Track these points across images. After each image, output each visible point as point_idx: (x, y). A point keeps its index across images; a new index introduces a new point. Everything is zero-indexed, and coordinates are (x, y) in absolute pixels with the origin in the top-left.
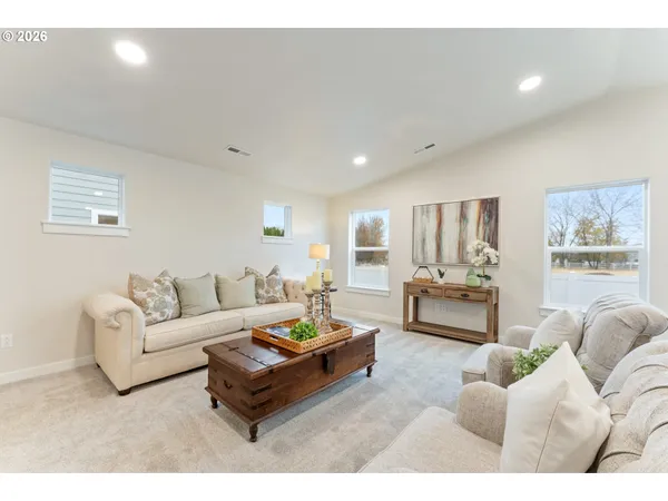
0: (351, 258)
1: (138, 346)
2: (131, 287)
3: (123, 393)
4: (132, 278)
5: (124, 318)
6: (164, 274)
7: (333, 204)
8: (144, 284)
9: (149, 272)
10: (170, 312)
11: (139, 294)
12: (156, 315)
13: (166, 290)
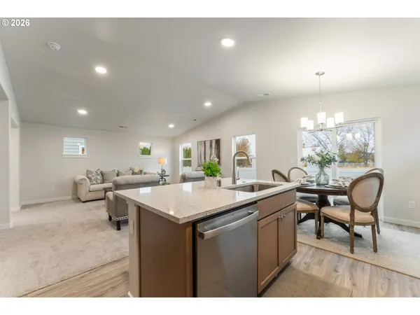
0: (181, 164)
1: (88, 189)
2: (87, 174)
3: (84, 202)
4: (87, 171)
5: (84, 181)
6: (99, 170)
7: (174, 140)
8: (91, 172)
9: (93, 169)
10: (99, 181)
11: (90, 176)
12: (94, 182)
13: (98, 174)
